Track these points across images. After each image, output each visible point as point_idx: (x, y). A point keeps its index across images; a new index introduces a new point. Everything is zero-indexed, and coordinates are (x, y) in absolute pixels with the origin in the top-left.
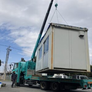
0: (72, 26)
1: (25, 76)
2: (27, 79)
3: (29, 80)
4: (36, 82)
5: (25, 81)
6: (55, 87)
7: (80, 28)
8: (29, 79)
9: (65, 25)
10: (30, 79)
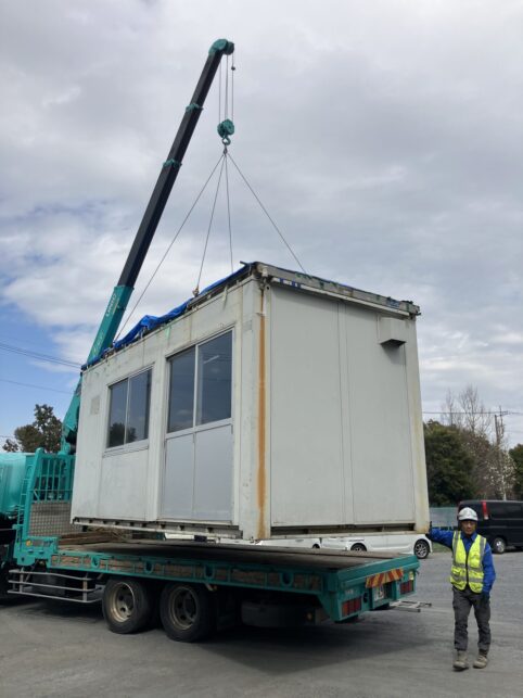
0: (351, 289)
1: (17, 545)
2: (29, 561)
3: (44, 568)
4: (80, 584)
5: (17, 577)
6: (188, 616)
7: (389, 299)
8: (39, 565)
9: (322, 282)
10: (49, 565)
